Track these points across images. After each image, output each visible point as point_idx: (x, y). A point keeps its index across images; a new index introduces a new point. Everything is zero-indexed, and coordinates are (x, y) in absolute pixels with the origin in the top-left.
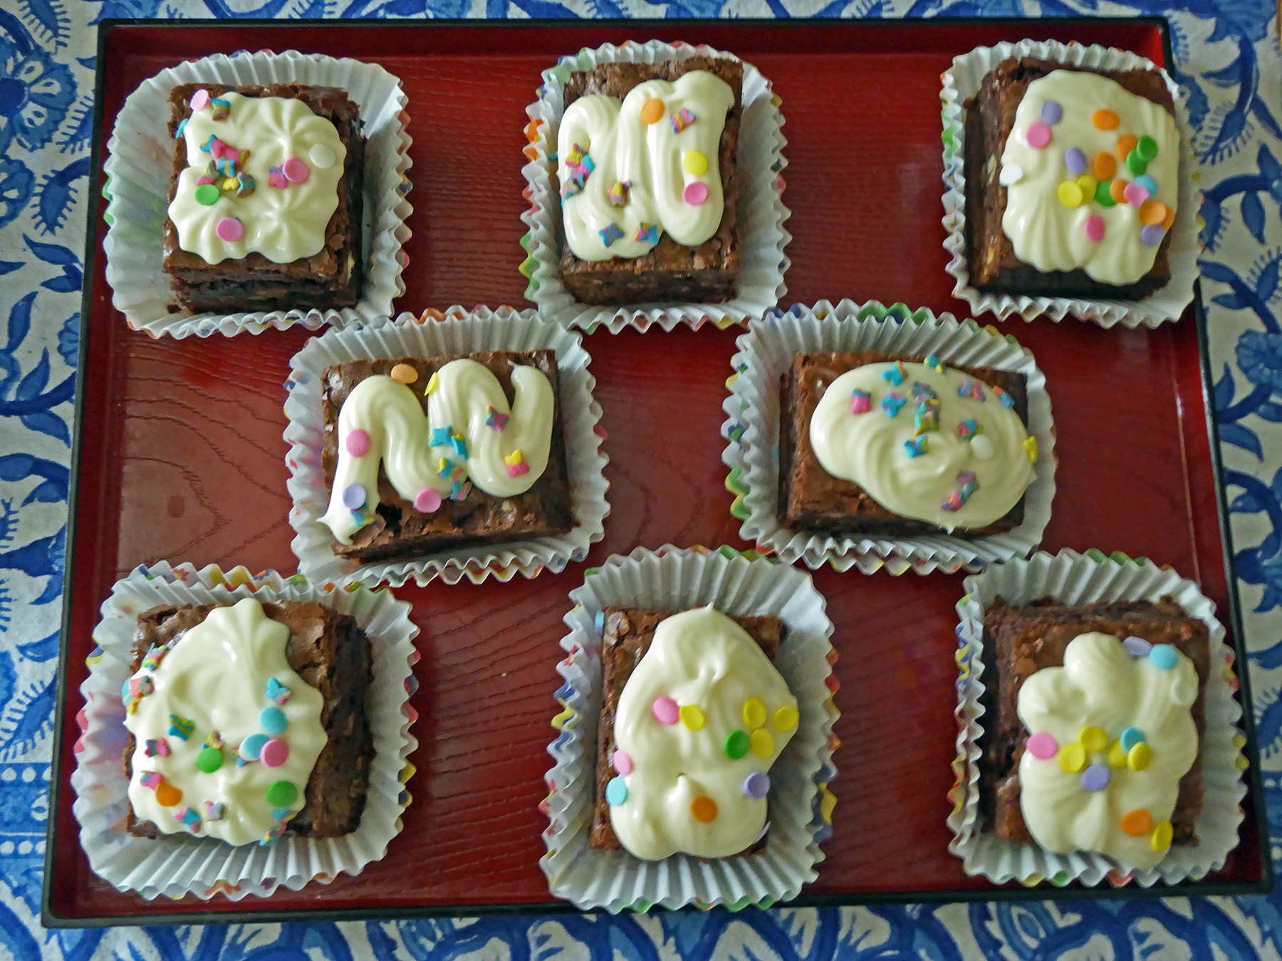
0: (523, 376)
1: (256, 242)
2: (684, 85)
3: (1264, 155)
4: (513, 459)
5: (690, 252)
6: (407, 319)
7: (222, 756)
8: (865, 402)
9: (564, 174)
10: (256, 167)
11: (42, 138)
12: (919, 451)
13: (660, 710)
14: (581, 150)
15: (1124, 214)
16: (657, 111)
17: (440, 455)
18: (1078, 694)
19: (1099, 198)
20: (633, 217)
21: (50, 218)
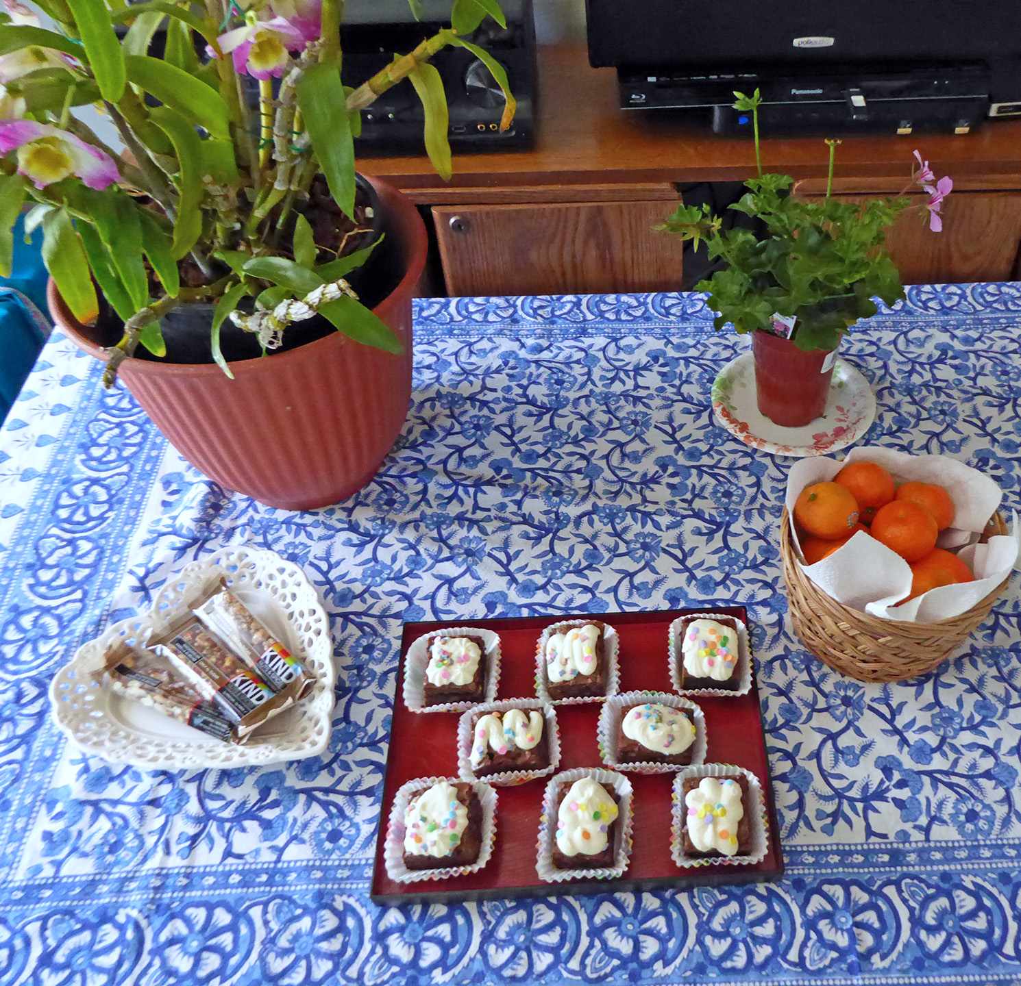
0: (533, 715)
1: (452, 679)
2: (585, 628)
3: (786, 648)
4: (529, 736)
5: (587, 677)
6: (498, 702)
7: (435, 827)
8: (639, 715)
9: (548, 658)
10: (454, 657)
11: (380, 661)
12: (655, 728)
13: (573, 807)
14: (553, 650)
15: (719, 659)
16: (577, 636)
17: (506, 737)
18: (703, 795)
19: (712, 654)
20: (569, 668)
21: (381, 685)
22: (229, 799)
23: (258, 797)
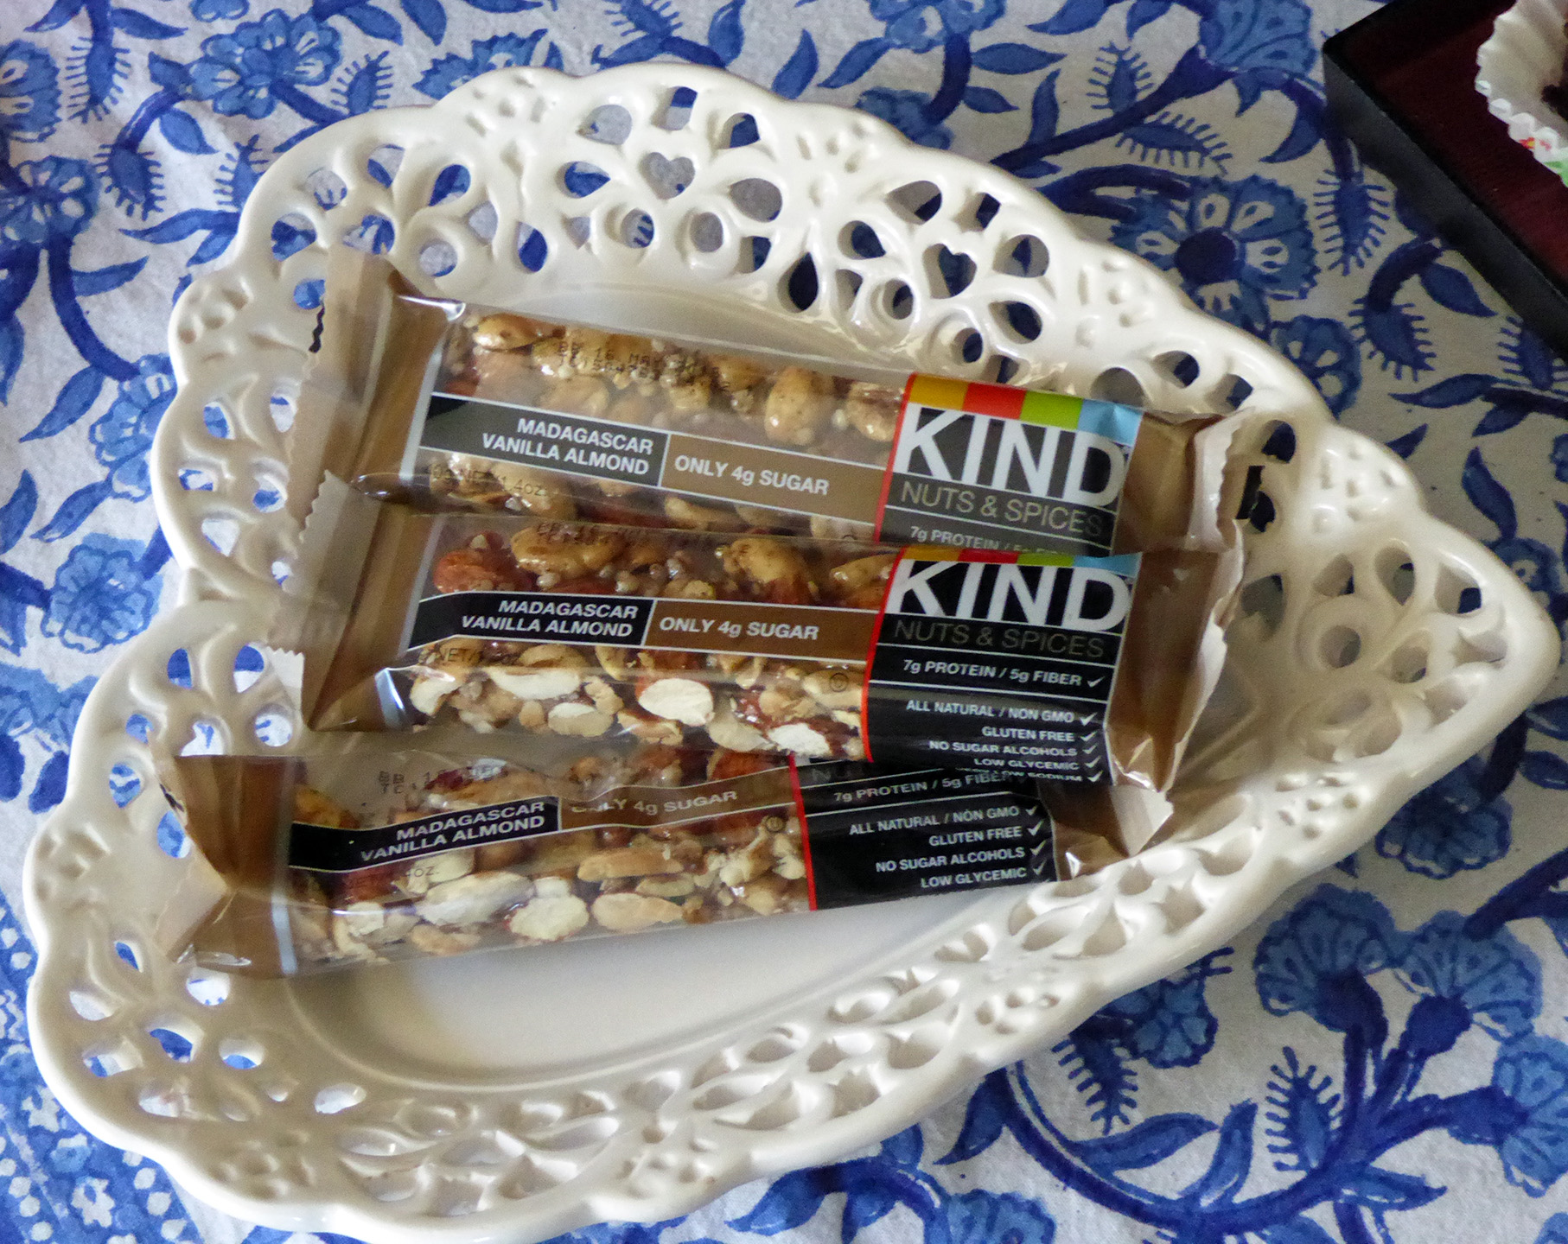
11: (1303, 275)
21: (1406, 355)
22: (1218, 1112)
23: (1337, 1040)
